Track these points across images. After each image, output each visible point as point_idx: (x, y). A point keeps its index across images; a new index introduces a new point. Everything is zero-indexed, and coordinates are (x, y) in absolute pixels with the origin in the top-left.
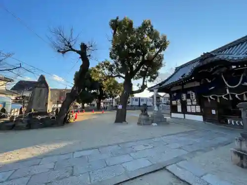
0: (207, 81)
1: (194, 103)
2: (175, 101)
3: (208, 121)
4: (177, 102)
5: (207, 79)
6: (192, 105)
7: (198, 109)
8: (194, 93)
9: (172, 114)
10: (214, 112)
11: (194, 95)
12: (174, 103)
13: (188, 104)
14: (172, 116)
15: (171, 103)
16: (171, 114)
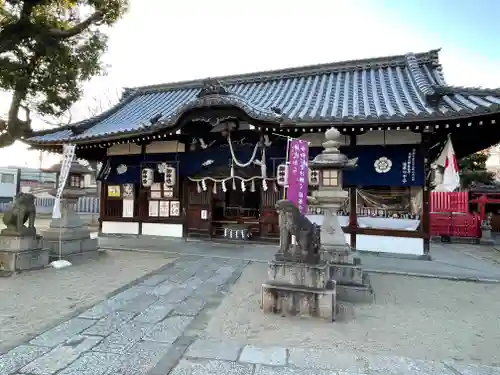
0: (200, 143)
1: (169, 194)
2: (118, 188)
3: (192, 236)
4: (122, 191)
5: (201, 141)
6: (163, 198)
7: (175, 209)
8: (173, 170)
9: (105, 224)
10: (204, 215)
11: (173, 173)
12: (113, 191)
13: (154, 195)
14: (104, 230)
15: (105, 192)
16: (101, 226)
